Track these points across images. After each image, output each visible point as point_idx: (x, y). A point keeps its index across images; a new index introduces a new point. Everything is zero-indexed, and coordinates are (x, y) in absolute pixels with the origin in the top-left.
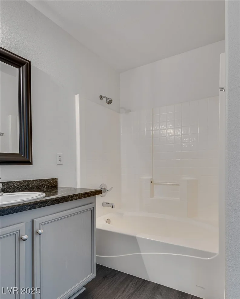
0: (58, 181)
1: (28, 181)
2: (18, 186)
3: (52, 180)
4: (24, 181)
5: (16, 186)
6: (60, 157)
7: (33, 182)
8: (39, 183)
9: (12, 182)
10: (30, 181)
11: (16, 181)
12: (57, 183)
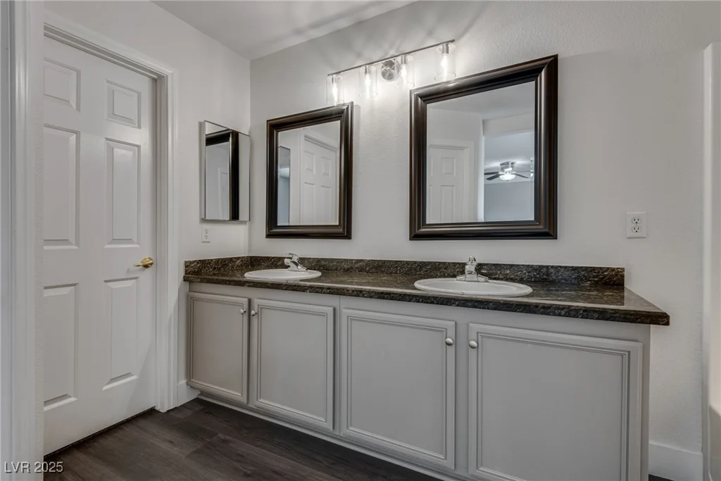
0: (626, 274)
1: (547, 267)
2: (529, 272)
3: (606, 271)
4: (540, 266)
5: (525, 273)
6: (636, 221)
7: (559, 271)
8: (573, 274)
9: (519, 265)
10: (552, 267)
11: (526, 266)
12: (623, 280)
